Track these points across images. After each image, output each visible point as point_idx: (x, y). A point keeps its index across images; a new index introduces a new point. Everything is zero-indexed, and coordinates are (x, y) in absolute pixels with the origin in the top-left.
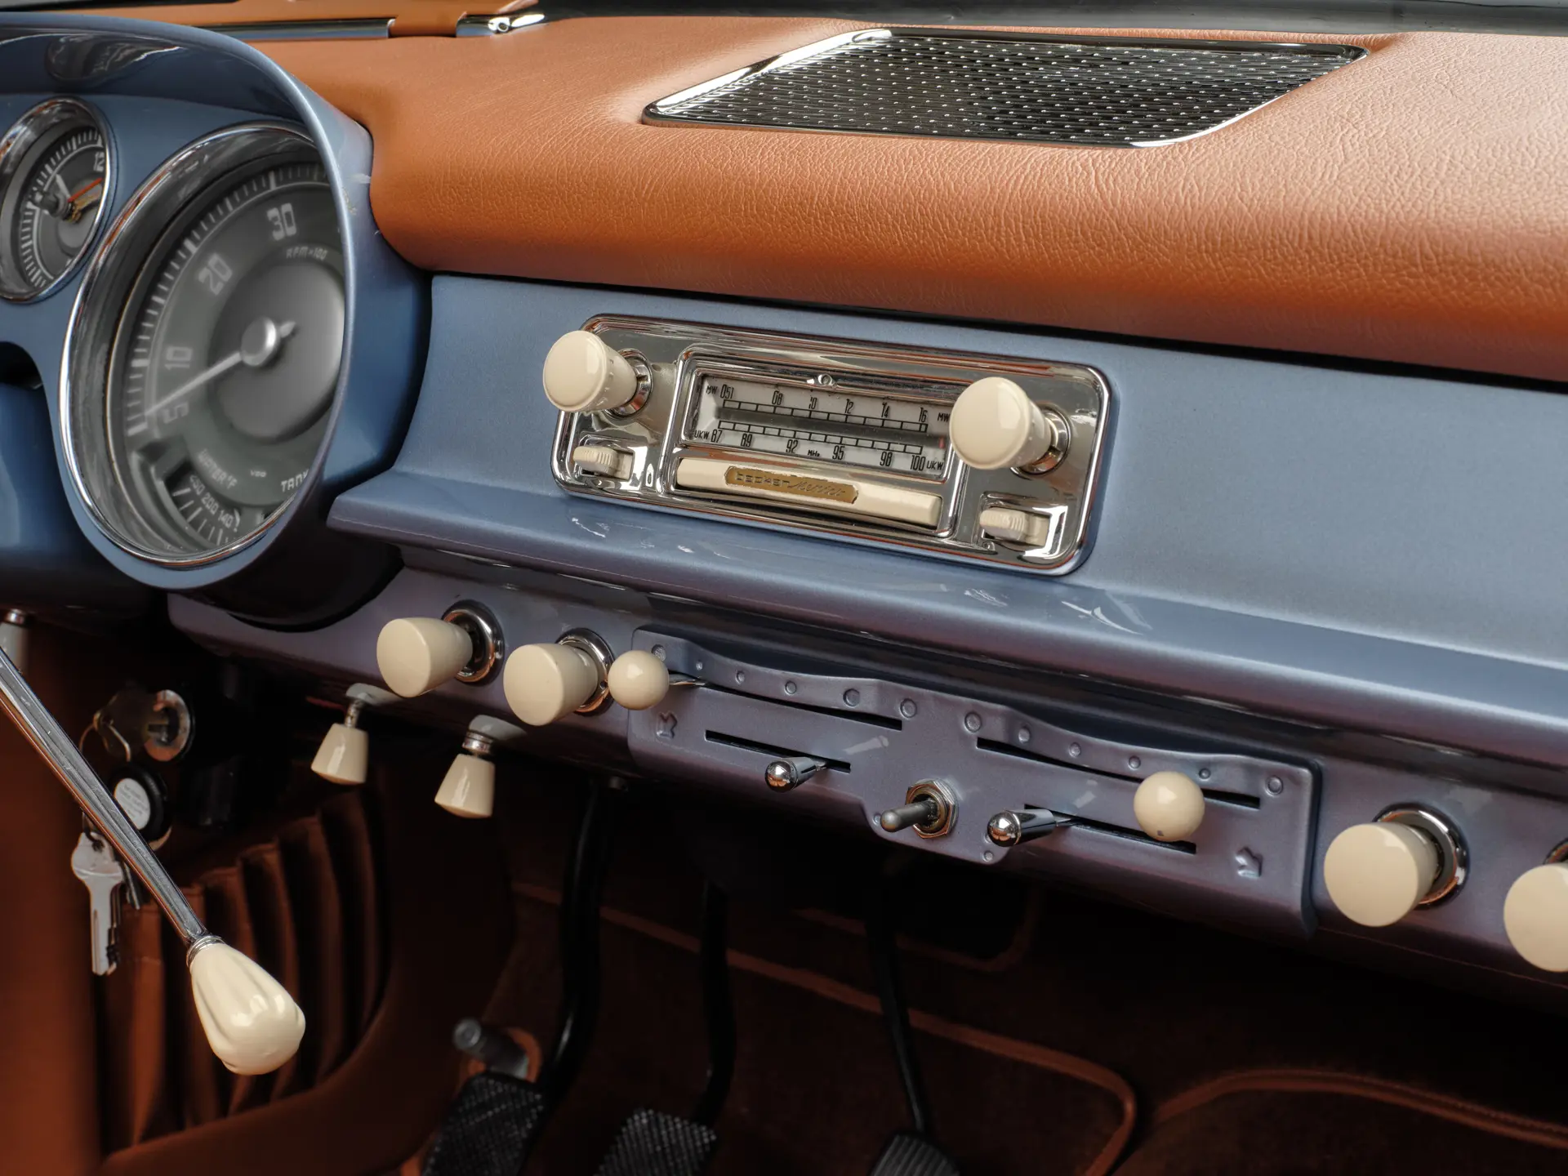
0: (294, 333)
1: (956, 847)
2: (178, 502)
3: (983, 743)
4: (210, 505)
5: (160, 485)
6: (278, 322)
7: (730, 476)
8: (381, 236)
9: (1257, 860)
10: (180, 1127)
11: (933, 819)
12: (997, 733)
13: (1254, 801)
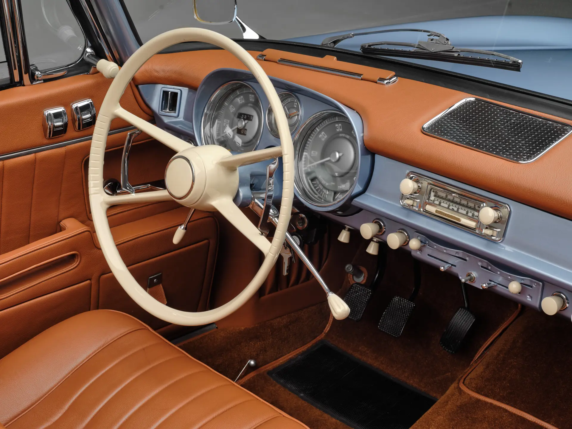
0: (343, 155)
1: (475, 285)
2: (313, 184)
3: (482, 267)
4: (321, 187)
5: (310, 181)
6: (339, 153)
7: (436, 211)
8: (366, 147)
9: (531, 297)
10: (277, 291)
11: (472, 279)
12: (485, 266)
13: (532, 287)
